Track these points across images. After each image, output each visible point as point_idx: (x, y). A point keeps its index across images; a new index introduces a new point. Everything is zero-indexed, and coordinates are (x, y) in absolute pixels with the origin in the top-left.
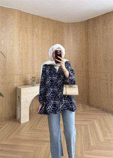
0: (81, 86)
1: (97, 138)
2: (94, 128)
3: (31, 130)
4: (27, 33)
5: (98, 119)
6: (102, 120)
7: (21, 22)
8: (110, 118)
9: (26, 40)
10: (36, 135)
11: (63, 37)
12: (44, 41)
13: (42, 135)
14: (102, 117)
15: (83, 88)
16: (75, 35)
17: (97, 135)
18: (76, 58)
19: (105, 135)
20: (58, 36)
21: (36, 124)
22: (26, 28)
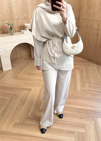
1: (74, 88)
2: (75, 78)
3: (12, 78)
5: (81, 69)
6: (84, 70)
8: (93, 69)
10: (16, 83)
13: (22, 83)
14: (85, 67)
17: (75, 85)
19: (83, 85)
21: (18, 73)
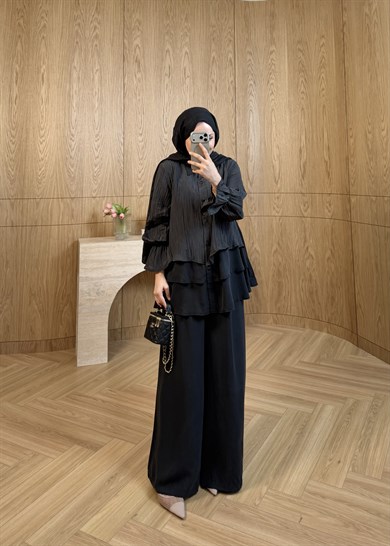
0: (327, 256)
4: (99, 56)
7: (79, 21)
9: (96, 78)
11: (249, 57)
12: (167, 80)
15: (333, 266)
16: (299, 46)
18: (303, 138)
20: (231, 56)
22: (96, 37)
